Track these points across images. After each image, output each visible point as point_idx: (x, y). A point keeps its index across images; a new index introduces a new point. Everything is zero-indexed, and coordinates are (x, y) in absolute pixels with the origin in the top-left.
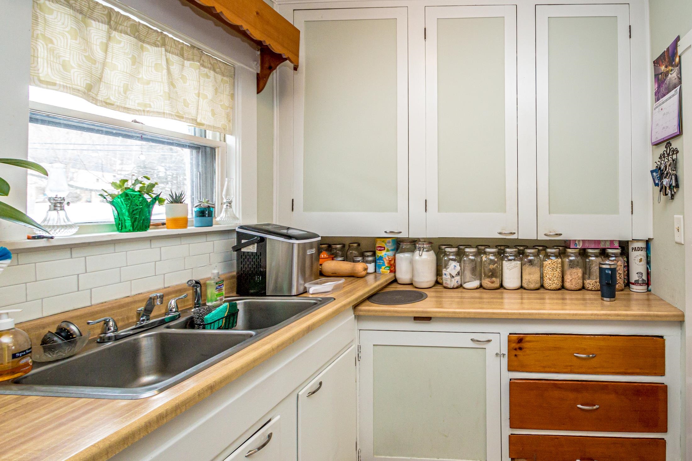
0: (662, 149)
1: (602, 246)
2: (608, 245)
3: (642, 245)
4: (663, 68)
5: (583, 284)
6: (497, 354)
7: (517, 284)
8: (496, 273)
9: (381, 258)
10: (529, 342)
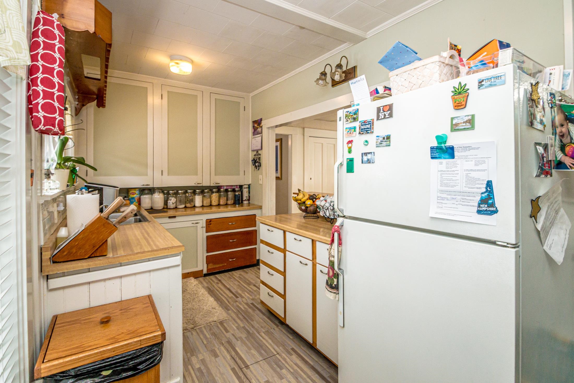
0: (255, 153)
1: (233, 188)
2: (235, 187)
3: (247, 186)
4: (256, 125)
5: (227, 202)
6: (202, 227)
7: (201, 205)
8: (192, 201)
9: (133, 198)
10: (213, 221)
